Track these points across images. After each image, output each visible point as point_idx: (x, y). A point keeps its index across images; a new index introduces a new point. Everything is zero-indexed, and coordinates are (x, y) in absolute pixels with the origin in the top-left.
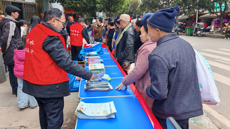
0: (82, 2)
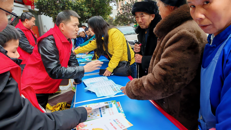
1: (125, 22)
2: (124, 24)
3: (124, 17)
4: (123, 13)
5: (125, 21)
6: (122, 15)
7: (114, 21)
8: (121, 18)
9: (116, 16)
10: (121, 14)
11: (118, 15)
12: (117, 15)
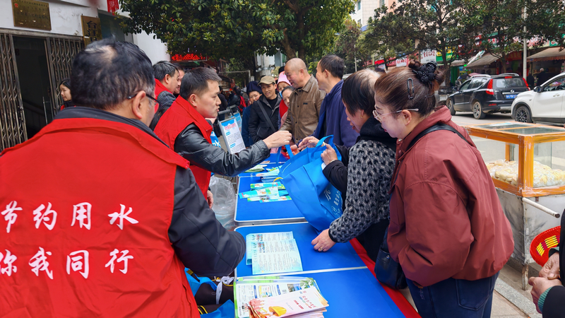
0: (221, 26)
1: (401, 45)
2: (399, 50)
3: (401, 26)
4: (396, 8)
5: (403, 39)
6: (391, 16)
7: (362, 37)
8: (386, 28)
9: (370, 20)
10: (388, 11)
11: (378, 15)
12: (373, 14)
